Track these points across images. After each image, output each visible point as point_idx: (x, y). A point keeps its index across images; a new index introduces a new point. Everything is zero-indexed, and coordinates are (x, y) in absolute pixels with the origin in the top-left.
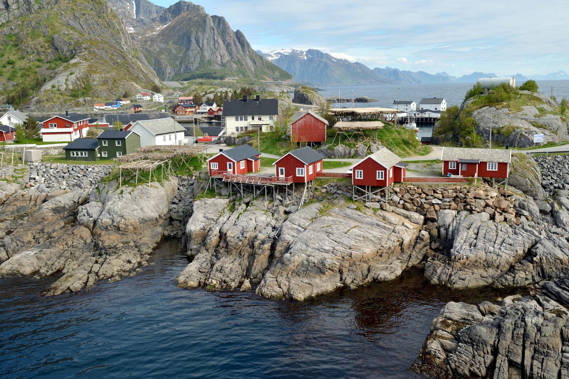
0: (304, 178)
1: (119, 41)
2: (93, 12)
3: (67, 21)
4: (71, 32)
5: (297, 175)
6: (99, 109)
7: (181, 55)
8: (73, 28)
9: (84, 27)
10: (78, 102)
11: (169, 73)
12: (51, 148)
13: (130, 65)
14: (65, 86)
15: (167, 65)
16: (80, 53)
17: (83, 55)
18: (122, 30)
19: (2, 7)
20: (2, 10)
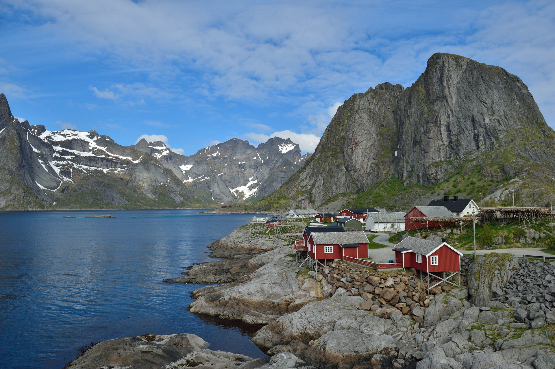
8: (522, 157)
19: (475, 148)
20: (474, 150)
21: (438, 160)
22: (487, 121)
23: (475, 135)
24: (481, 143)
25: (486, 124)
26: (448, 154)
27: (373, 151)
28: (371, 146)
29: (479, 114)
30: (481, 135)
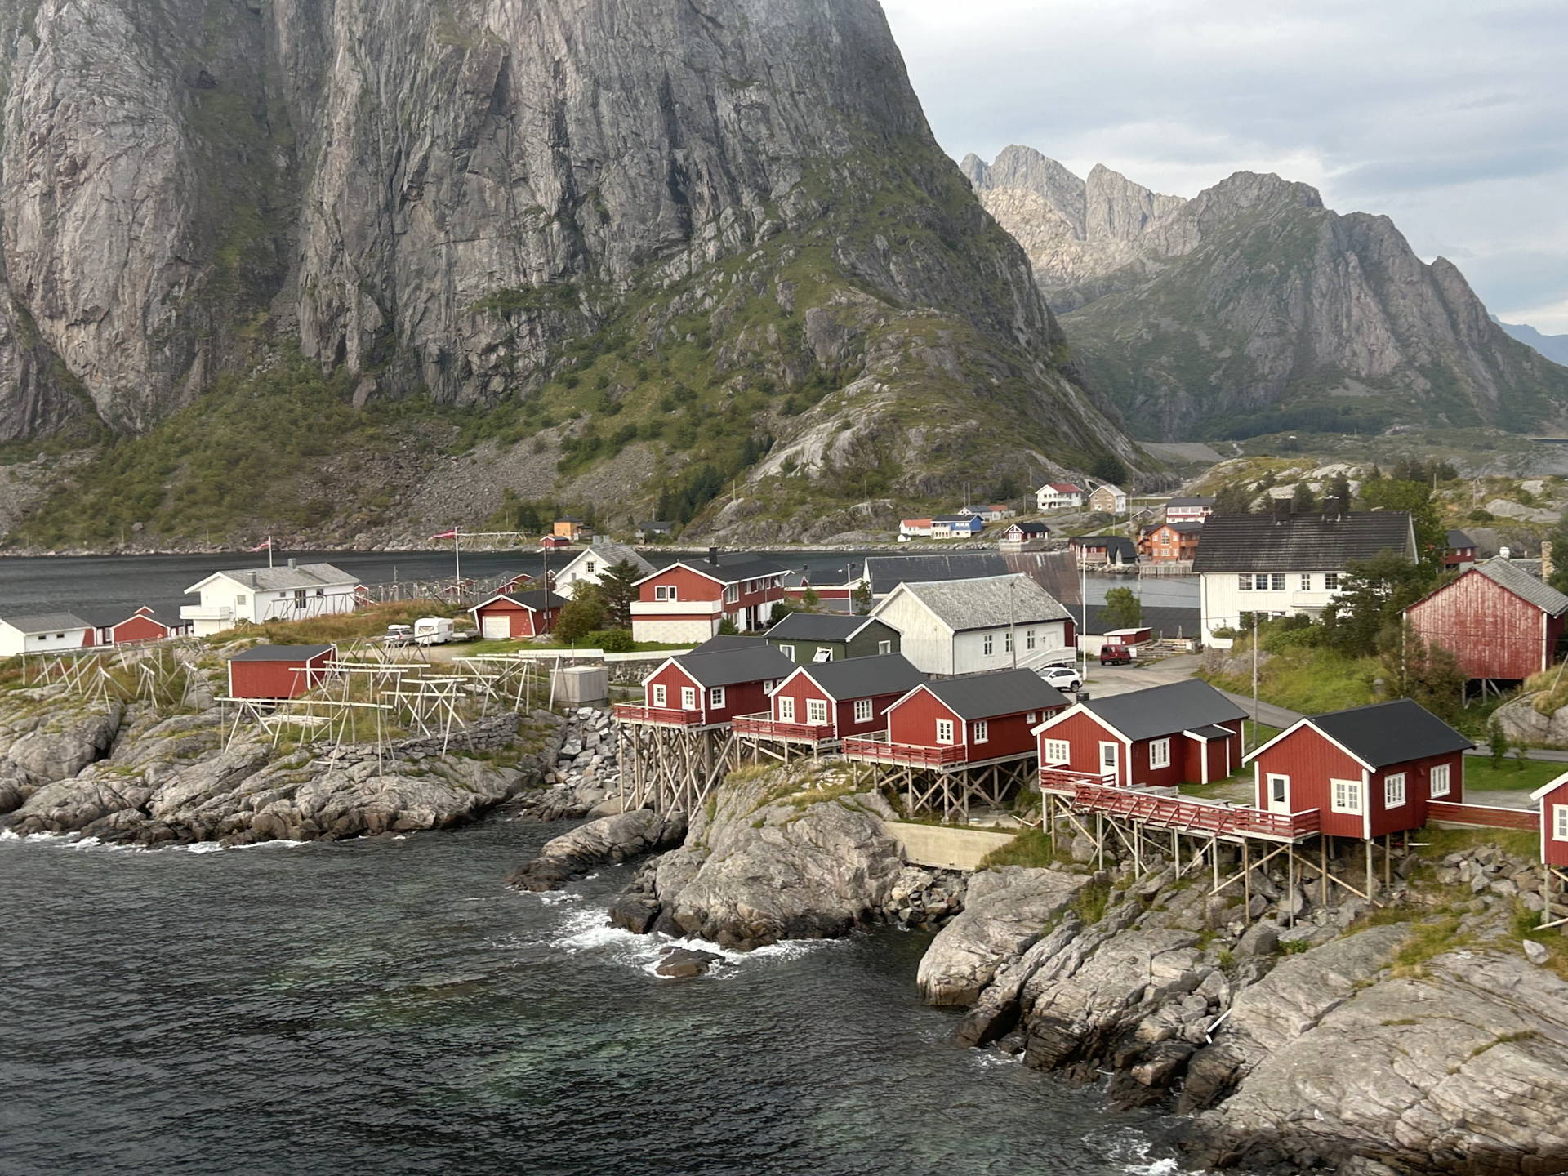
0: (1361, 818)
1: (1005, 317)
2: (929, 232)
3: (854, 266)
4: (861, 297)
5: (1335, 809)
6: (914, 537)
7: (1227, 353)
8: (865, 286)
9: (898, 279)
10: (853, 516)
11: (1184, 417)
12: (644, 662)
13: (1032, 395)
14: (820, 463)
15: (1173, 392)
16: (879, 359)
17: (888, 367)
18: (1019, 281)
19: (676, 234)
20: (675, 243)
21: (513, 282)
22: (725, 110)
23: (675, 169)
24: (701, 213)
25: (722, 124)
26: (561, 253)
27: (176, 216)
28: (163, 189)
29: (693, 74)
30: (699, 176)
